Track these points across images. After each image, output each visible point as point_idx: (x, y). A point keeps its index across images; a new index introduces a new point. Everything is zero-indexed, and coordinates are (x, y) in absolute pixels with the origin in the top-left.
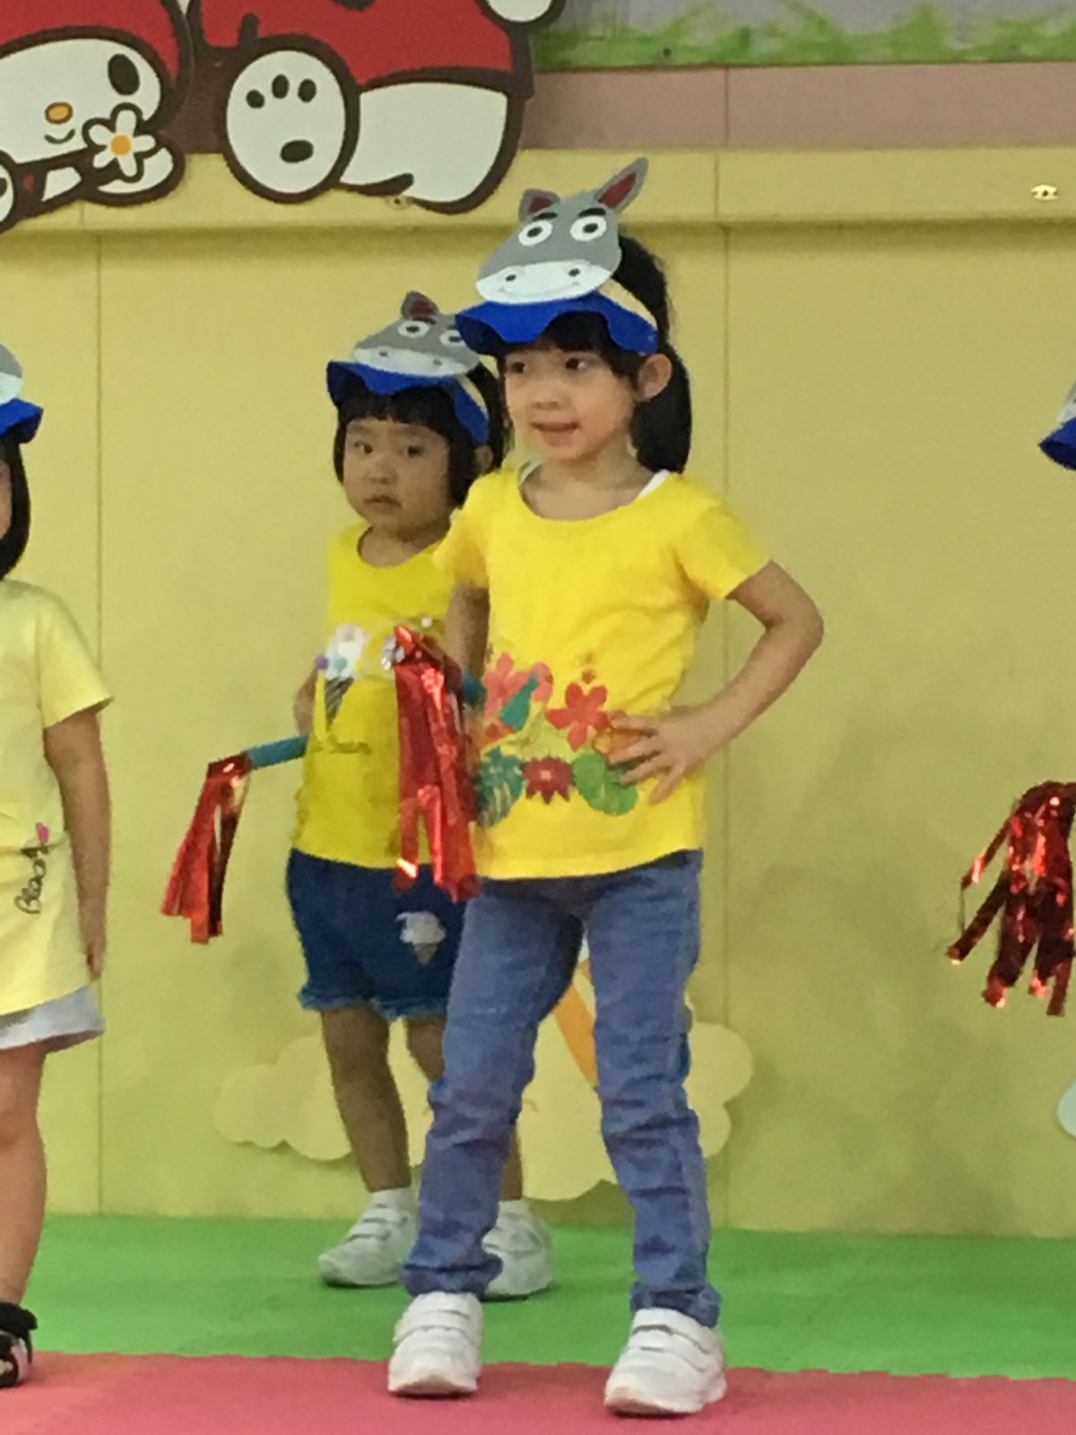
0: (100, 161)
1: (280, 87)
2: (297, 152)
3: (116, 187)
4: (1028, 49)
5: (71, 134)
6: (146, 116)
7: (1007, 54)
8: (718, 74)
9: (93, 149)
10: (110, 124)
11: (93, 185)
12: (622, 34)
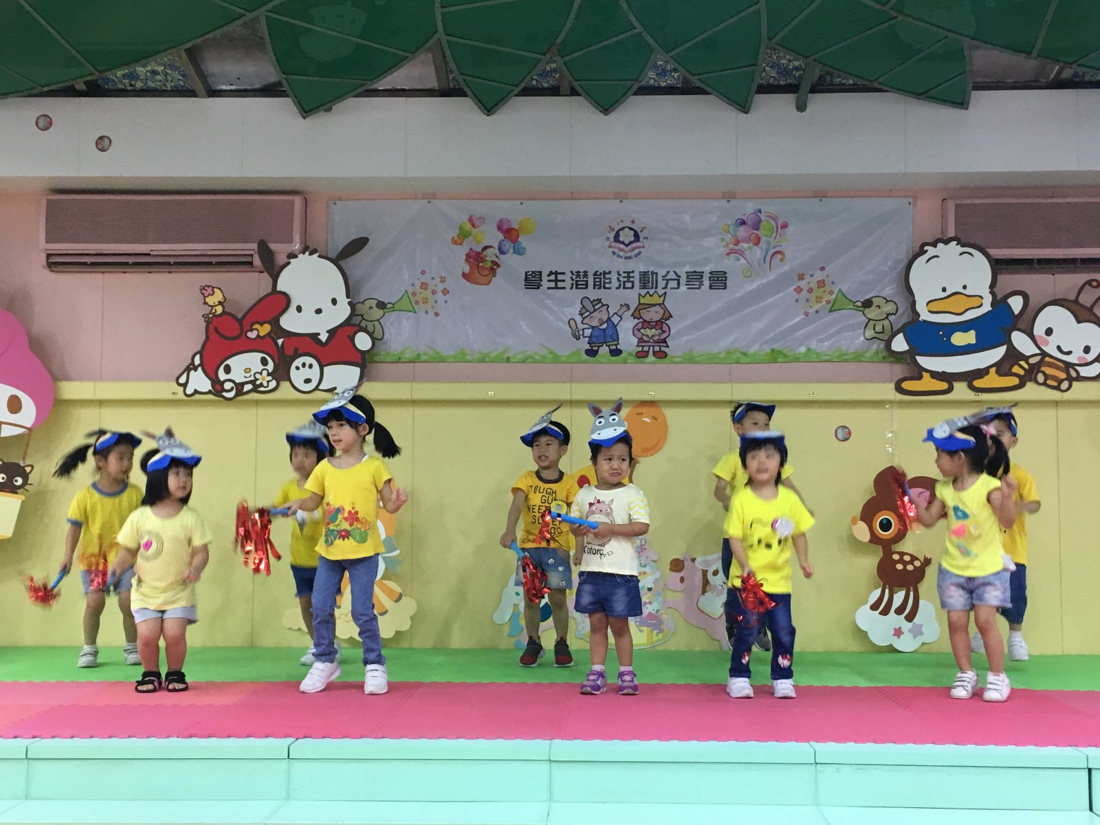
0: (258, 382)
1: (304, 365)
2: (308, 381)
3: (262, 389)
4: (487, 360)
5: (250, 376)
6: (270, 371)
7: (482, 361)
8: (412, 365)
9: (256, 379)
10: (261, 373)
11: (256, 388)
12: (389, 354)
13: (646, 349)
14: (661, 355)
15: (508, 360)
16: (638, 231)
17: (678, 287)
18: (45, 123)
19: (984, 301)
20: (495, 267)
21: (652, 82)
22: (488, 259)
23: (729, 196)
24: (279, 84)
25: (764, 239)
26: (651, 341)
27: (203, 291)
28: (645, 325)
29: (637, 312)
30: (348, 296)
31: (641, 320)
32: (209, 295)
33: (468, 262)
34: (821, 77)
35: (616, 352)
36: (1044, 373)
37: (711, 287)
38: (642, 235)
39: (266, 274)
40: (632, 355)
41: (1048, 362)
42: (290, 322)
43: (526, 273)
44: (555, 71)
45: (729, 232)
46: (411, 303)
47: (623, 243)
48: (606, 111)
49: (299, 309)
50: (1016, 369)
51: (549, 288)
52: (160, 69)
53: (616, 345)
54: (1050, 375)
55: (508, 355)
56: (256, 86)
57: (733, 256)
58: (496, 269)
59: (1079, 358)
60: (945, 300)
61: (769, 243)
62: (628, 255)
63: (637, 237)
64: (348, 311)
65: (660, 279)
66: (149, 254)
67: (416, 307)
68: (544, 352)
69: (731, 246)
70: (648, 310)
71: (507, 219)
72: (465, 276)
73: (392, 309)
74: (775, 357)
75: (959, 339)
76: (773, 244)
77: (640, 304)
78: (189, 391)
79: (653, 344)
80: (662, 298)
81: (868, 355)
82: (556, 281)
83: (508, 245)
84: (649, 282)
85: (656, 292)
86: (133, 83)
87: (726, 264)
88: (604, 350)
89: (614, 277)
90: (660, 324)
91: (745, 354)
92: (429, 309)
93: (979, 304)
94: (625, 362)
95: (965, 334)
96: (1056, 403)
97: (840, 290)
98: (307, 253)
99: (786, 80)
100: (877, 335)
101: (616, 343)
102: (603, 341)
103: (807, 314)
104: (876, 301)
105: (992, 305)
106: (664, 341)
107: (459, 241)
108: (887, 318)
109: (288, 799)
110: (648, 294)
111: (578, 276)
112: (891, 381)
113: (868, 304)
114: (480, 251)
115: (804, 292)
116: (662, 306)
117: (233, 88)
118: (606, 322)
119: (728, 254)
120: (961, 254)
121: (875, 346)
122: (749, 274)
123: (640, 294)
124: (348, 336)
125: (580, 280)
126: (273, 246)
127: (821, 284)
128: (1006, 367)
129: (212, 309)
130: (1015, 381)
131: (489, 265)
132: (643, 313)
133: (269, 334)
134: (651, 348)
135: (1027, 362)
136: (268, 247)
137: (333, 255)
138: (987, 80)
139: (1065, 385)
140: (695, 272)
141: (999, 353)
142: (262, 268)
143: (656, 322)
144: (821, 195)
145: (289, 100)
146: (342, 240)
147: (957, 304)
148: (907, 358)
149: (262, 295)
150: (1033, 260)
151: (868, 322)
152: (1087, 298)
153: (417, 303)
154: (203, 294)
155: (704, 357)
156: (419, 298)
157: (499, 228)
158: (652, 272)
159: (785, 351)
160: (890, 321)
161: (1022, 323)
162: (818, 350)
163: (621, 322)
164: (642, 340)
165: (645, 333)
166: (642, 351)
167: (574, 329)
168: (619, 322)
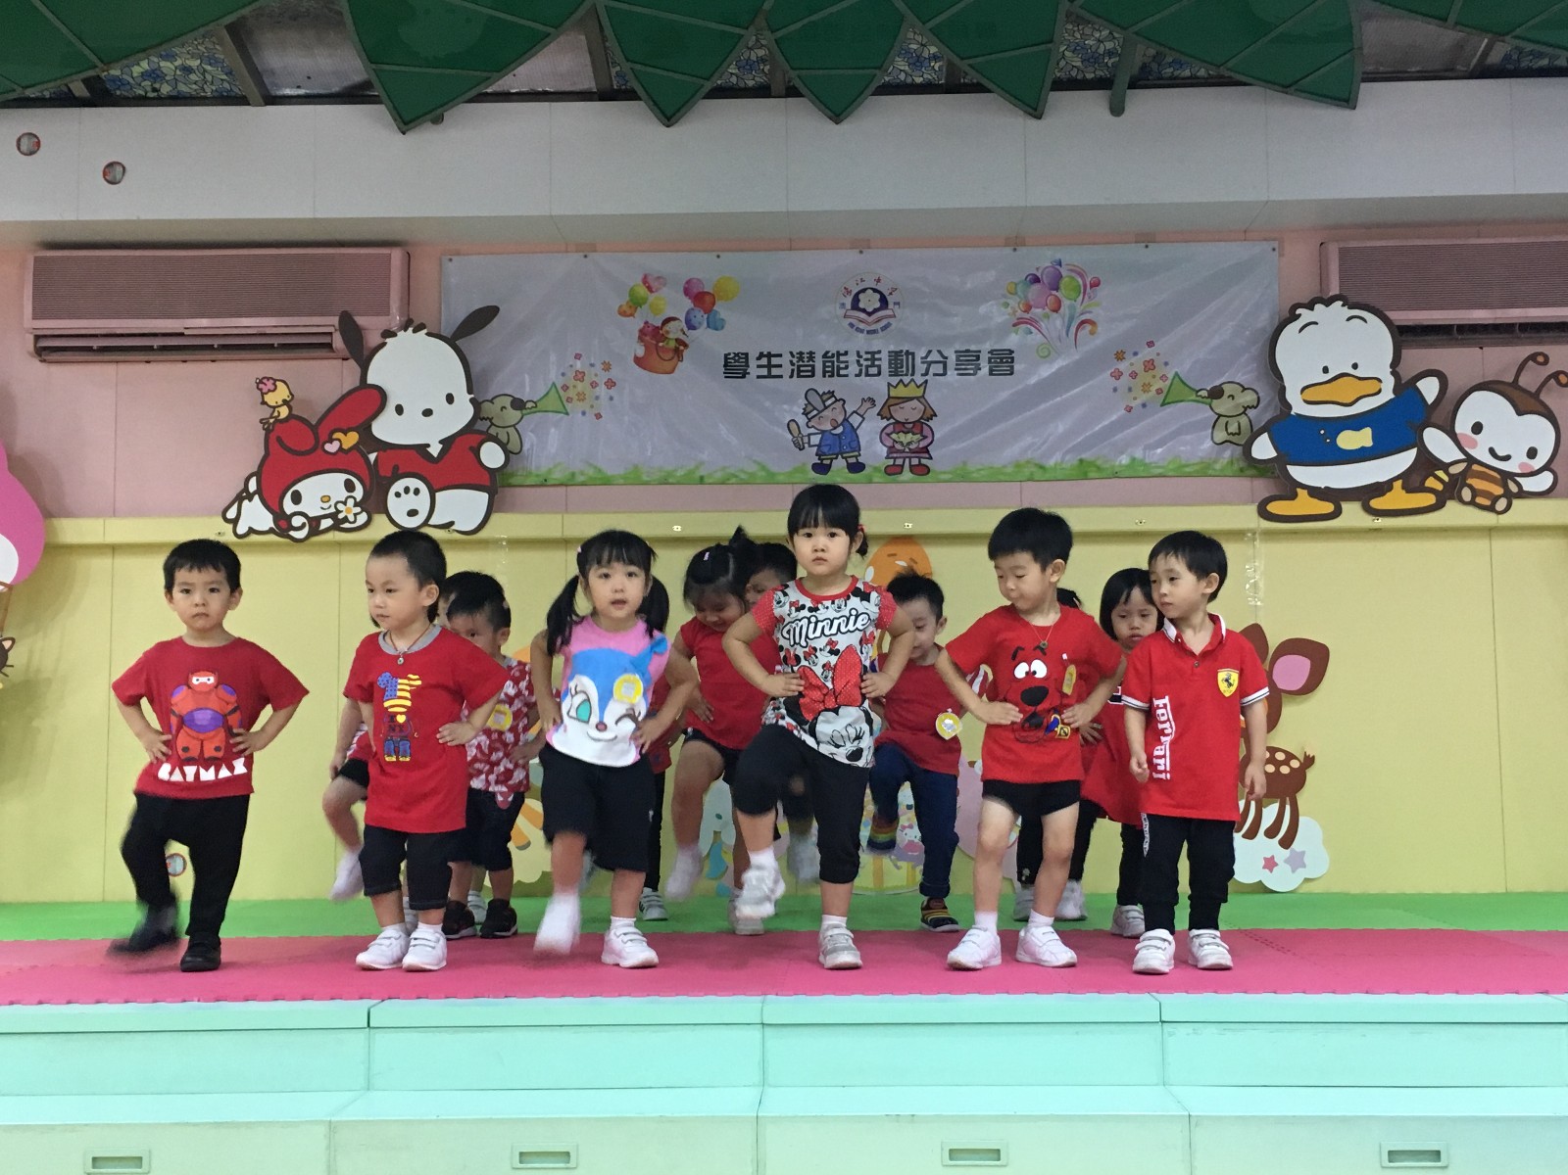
0: (341, 516)
1: (407, 490)
2: (413, 513)
3: (346, 525)
4: (671, 481)
5: (330, 507)
6: (358, 500)
7: (664, 482)
8: (562, 489)
9: (338, 512)
10: (345, 503)
11: (338, 524)
12: (530, 474)
13: (899, 462)
14: (922, 470)
15: (701, 480)
16: (886, 293)
17: (944, 374)
18: (30, 145)
19: (1383, 386)
20: (682, 348)
21: (902, 76)
22: (671, 336)
23: (1016, 242)
24: (367, 85)
25: (1066, 303)
26: (907, 450)
27: (261, 386)
28: (898, 428)
29: (886, 409)
30: (470, 392)
31: (892, 421)
32: (269, 391)
33: (642, 341)
34: (1144, 67)
35: (857, 467)
36: (1471, 487)
37: (991, 373)
38: (890, 299)
39: (352, 363)
40: (880, 471)
41: (1477, 472)
42: (386, 428)
43: (726, 355)
44: (762, 60)
45: (1016, 293)
46: (561, 400)
47: (864, 311)
48: (837, 117)
49: (399, 410)
50: (1431, 482)
51: (758, 377)
52: (194, 63)
53: (856, 457)
54: (1479, 490)
55: (702, 472)
56: (335, 89)
57: (1023, 326)
58: (683, 351)
59: (1522, 465)
60: (1328, 385)
61: (1072, 307)
62: (873, 327)
63: (884, 301)
64: (469, 412)
65: (918, 360)
66: (182, 334)
67: (569, 406)
68: (754, 468)
69: (1019, 313)
70: (902, 405)
71: (698, 280)
72: (638, 361)
73: (534, 409)
74: (1084, 471)
75: (1348, 440)
76: (1079, 309)
77: (889, 397)
78: (242, 529)
79: (909, 455)
80: (922, 388)
81: (1218, 466)
82: (769, 366)
83: (700, 316)
84: (902, 367)
85: (912, 380)
86: (157, 86)
87: (1012, 341)
89: (852, 358)
90: (920, 426)
91: (1042, 467)
92: (587, 410)
93: (1377, 390)
94: (870, 482)
95: (1357, 432)
96: (1490, 531)
97: (1177, 374)
98: (411, 329)
99: (1094, 72)
100: (1231, 438)
101: (857, 453)
102: (837, 450)
103: (1129, 409)
104: (1228, 389)
105: (1395, 391)
106: (925, 450)
107: (629, 312)
109: (368, 1089)
110: (901, 385)
111: (801, 359)
112: (1253, 502)
113: (1216, 393)
114: (660, 325)
115: (1125, 379)
116: (922, 400)
117: (301, 92)
118: (842, 424)
119: (1015, 325)
120: (1349, 319)
121: (1227, 454)
122: (1046, 354)
123: (889, 384)
124: (471, 448)
125: (803, 366)
126: (360, 320)
127: (1150, 365)
128: (1416, 479)
129: (274, 412)
130: (1429, 499)
131: (672, 344)
132: (895, 411)
133: (355, 447)
134: (907, 460)
135: (1447, 473)
136: (354, 322)
137: (447, 333)
138: (1381, 69)
139: (1501, 504)
140: (968, 351)
141: (1406, 459)
142: (347, 354)
143: (914, 423)
144: (1146, 239)
145: (382, 107)
146: (459, 311)
147: (1345, 390)
148: (1273, 470)
149: (345, 392)
150: (1451, 326)
151: (1217, 421)
152: (1530, 380)
153: (569, 400)
154: (261, 390)
155: (983, 473)
156: (571, 393)
157: (687, 292)
158: (907, 351)
159: (1099, 463)
160: (1249, 418)
161: (1439, 415)
162: (1147, 461)
163: (863, 425)
164: (894, 450)
165: (897, 440)
166: (894, 464)
167: (796, 435)
168: (860, 424)
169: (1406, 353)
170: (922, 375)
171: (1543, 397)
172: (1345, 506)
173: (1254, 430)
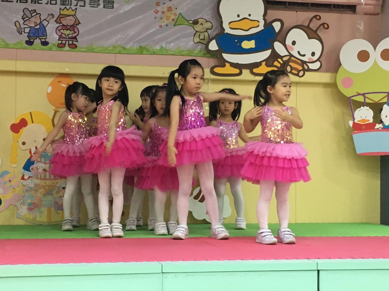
13: (64, 42)
14: (73, 46)
17: (84, 6)
19: (260, 24)
26: (67, 37)
28: (64, 28)
29: (59, 19)
31: (61, 24)
35: (45, 43)
36: (290, 66)
37: (104, 7)
40: (55, 45)
41: (293, 60)
50: (276, 63)
53: (45, 39)
54: (294, 67)
59: (309, 59)
60: (239, 22)
70: (66, 18)
74: (141, 51)
75: (247, 45)
77: (60, 14)
80: (74, 11)
81: (195, 52)
84: (66, 2)
85: (70, 8)
88: (37, 42)
90: (73, 27)
91: (124, 48)
93: (257, 25)
94: (50, 49)
95: (249, 42)
96: (297, 84)
97: (180, 14)
101: (45, 37)
102: (37, 36)
103: (161, 26)
104: (200, 21)
105: (264, 26)
106: (75, 38)
108: (206, 31)
110: (65, 9)
112: (208, 68)
113: (196, 22)
115: (160, 14)
118: (39, 24)
121: (200, 47)
123: (60, 9)
127: (170, 9)
128: (270, 62)
132: (63, 20)
134: (67, 42)
135: (282, 60)
139: (301, 73)
141: (267, 54)
143: (71, 26)
147: (245, 24)
148: (217, 55)
151: (196, 33)
152: (314, 25)
155: (100, 49)
159: (148, 48)
160: (208, 33)
161: (280, 37)
162: (167, 48)
163: (49, 25)
164: (62, 37)
165: (63, 33)
166: (61, 43)
167: (18, 27)
168: (47, 25)
169: (269, 11)
170: (75, 6)
171: (318, 32)
172: (244, 71)
173: (210, 38)
